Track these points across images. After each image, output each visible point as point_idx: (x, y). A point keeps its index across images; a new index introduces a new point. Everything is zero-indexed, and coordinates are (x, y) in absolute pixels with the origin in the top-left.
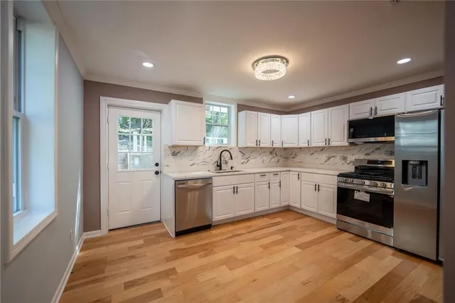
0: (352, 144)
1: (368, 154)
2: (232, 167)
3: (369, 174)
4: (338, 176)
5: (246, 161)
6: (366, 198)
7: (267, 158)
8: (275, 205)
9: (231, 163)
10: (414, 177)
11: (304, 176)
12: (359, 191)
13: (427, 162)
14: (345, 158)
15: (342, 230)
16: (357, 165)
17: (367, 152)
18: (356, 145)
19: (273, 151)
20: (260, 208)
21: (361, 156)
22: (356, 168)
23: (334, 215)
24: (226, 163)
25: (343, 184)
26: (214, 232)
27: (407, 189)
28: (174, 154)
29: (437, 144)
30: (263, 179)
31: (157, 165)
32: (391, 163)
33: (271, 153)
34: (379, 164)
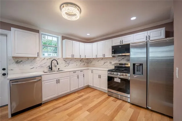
0: (113, 56)
1: (119, 61)
2: (59, 69)
3: (120, 70)
4: (108, 71)
5: (67, 65)
6: (119, 81)
7: (79, 63)
8: (82, 86)
9: (58, 67)
10: (137, 71)
11: (94, 71)
12: (116, 78)
13: (142, 64)
14: (111, 63)
15: (110, 96)
16: (115, 66)
17: (119, 60)
18: (115, 57)
19: (81, 60)
20: (73, 89)
21: (117, 62)
22: (115, 67)
23: (106, 89)
24: (56, 66)
25: (110, 75)
26: (42, 108)
27: (135, 77)
28: (17, 62)
29: (146, 57)
30: (75, 74)
31: (4, 69)
32: (128, 64)
33: (80, 61)
34: (123, 65)
